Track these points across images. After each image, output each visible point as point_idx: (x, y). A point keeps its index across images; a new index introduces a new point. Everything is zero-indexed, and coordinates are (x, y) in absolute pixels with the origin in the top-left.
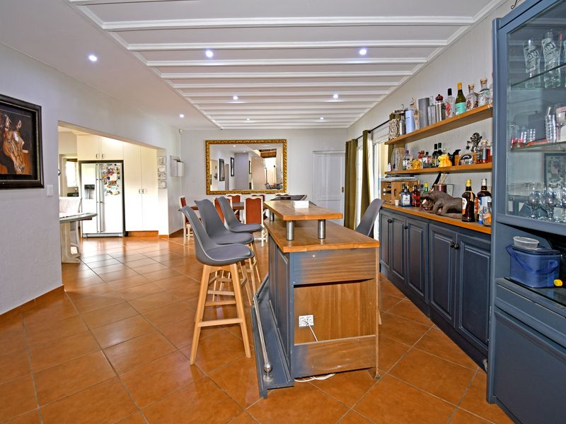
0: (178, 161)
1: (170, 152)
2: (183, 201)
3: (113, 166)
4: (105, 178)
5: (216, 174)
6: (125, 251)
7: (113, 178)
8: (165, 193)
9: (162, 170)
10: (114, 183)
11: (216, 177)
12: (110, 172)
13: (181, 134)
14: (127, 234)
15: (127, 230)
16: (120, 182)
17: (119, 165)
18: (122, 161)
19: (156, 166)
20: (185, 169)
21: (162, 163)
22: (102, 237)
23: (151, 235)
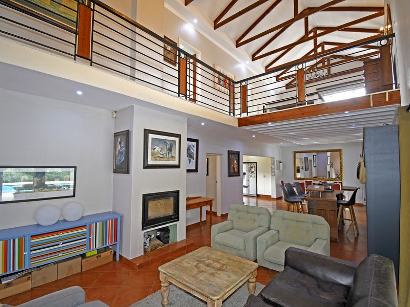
0: (280, 162)
1: (277, 159)
2: (282, 182)
3: (253, 165)
4: (249, 170)
5: (303, 167)
6: (257, 202)
7: (253, 170)
8: (274, 178)
9: (273, 167)
10: (253, 172)
11: (302, 168)
12: (252, 167)
13: (282, 149)
14: (258, 196)
15: (258, 194)
16: (255, 172)
17: (255, 164)
18: (256, 163)
19: (270, 165)
20: (284, 167)
21: (273, 163)
22: (248, 196)
23: (268, 198)
